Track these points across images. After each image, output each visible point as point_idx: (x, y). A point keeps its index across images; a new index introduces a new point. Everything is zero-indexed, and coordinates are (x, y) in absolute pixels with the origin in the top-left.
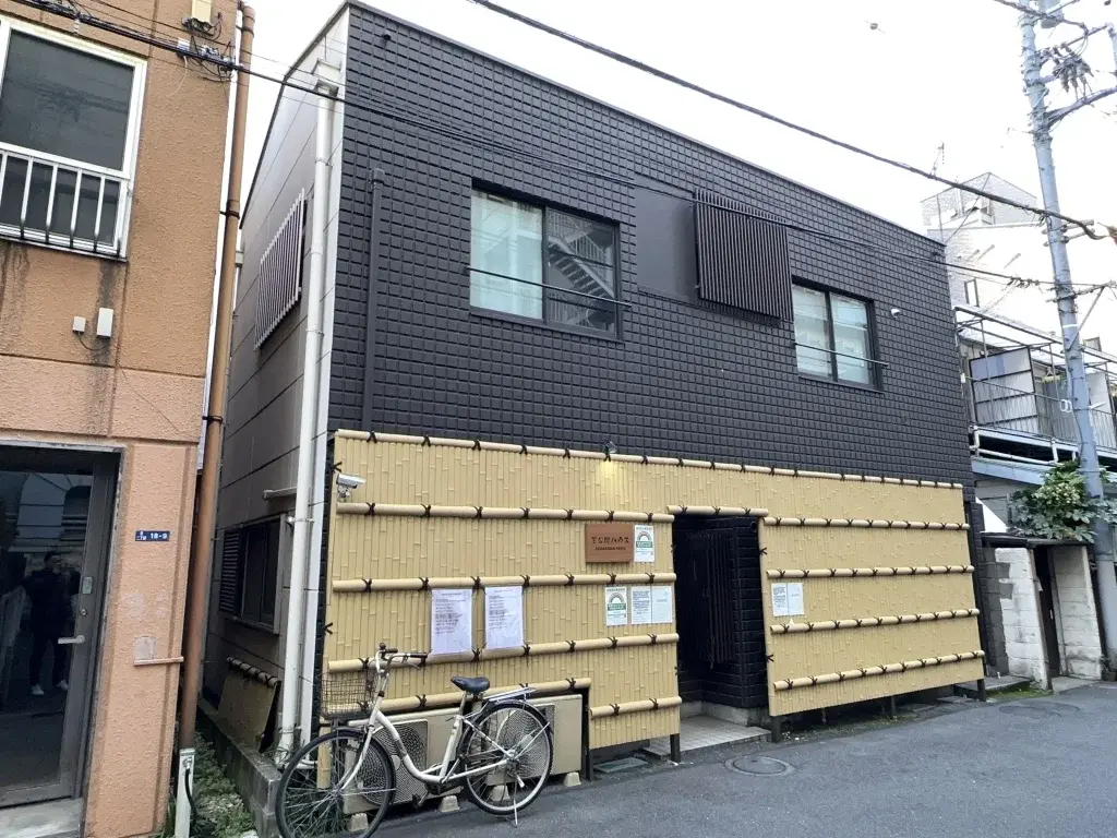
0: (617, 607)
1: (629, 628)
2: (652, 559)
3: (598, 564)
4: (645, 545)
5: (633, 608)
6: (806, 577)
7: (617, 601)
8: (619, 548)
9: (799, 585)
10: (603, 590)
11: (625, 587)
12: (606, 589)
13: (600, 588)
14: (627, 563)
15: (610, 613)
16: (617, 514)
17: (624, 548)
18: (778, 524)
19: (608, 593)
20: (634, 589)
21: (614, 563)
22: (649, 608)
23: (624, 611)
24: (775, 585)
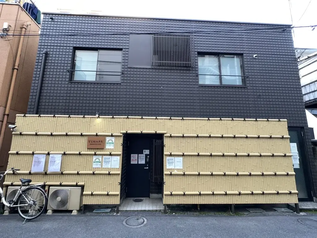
0: (98, 162)
1: (102, 169)
2: (113, 148)
3: (92, 149)
4: (110, 143)
5: (103, 163)
6: (183, 155)
7: (97, 160)
8: (99, 144)
9: (181, 158)
10: (93, 157)
11: (101, 156)
12: (94, 156)
13: (92, 156)
14: (103, 149)
15: (95, 164)
16: (99, 134)
17: (100, 144)
18: (171, 136)
19: (95, 158)
20: (104, 157)
21: (98, 149)
22: (110, 163)
23: (100, 164)
24: (168, 158)
